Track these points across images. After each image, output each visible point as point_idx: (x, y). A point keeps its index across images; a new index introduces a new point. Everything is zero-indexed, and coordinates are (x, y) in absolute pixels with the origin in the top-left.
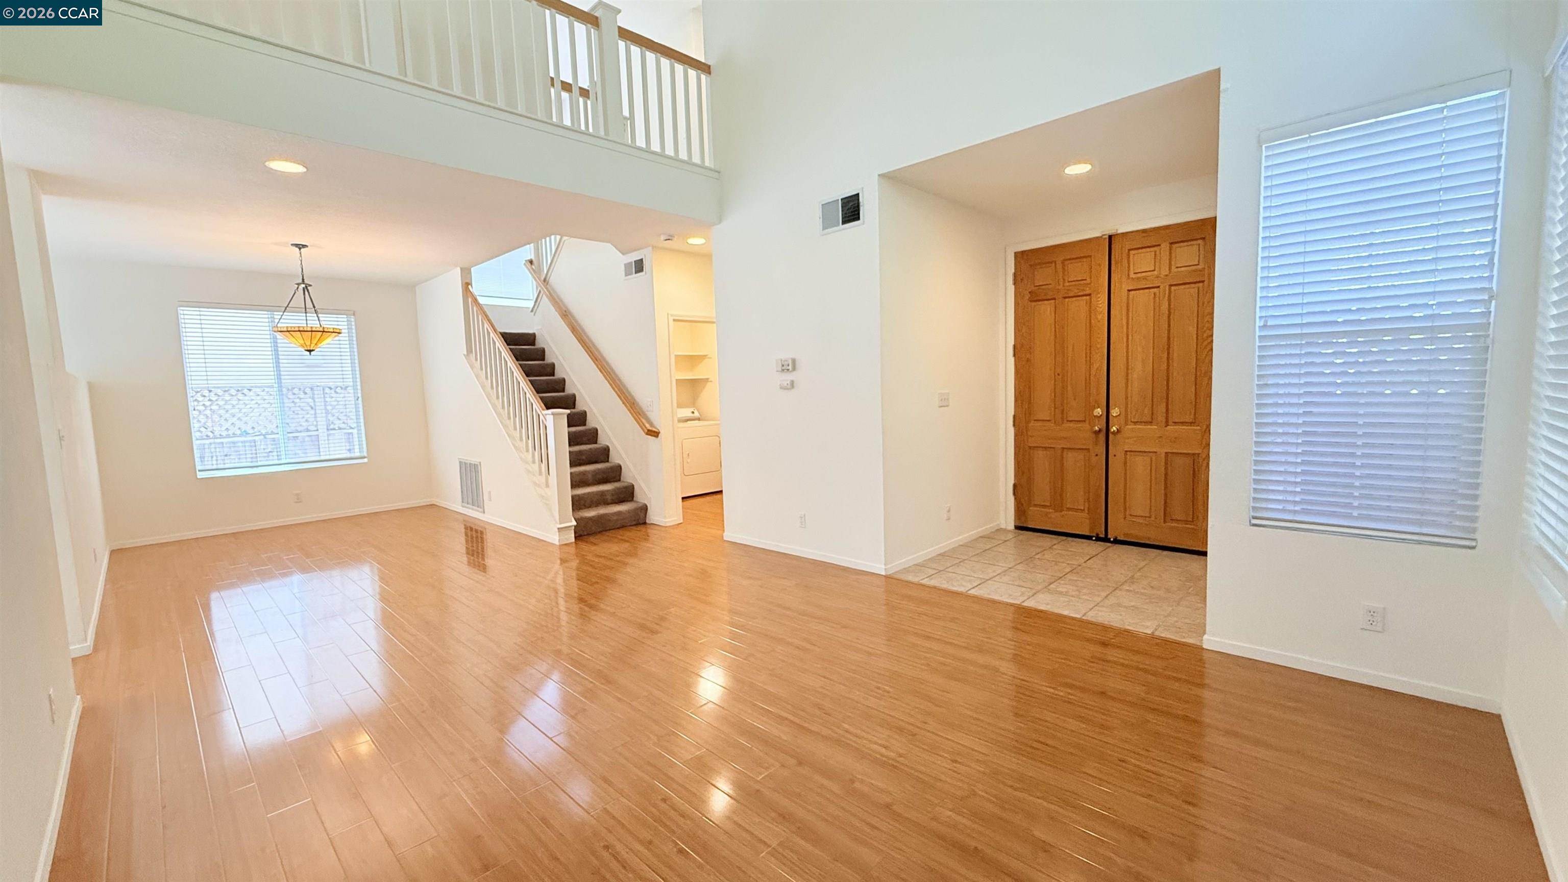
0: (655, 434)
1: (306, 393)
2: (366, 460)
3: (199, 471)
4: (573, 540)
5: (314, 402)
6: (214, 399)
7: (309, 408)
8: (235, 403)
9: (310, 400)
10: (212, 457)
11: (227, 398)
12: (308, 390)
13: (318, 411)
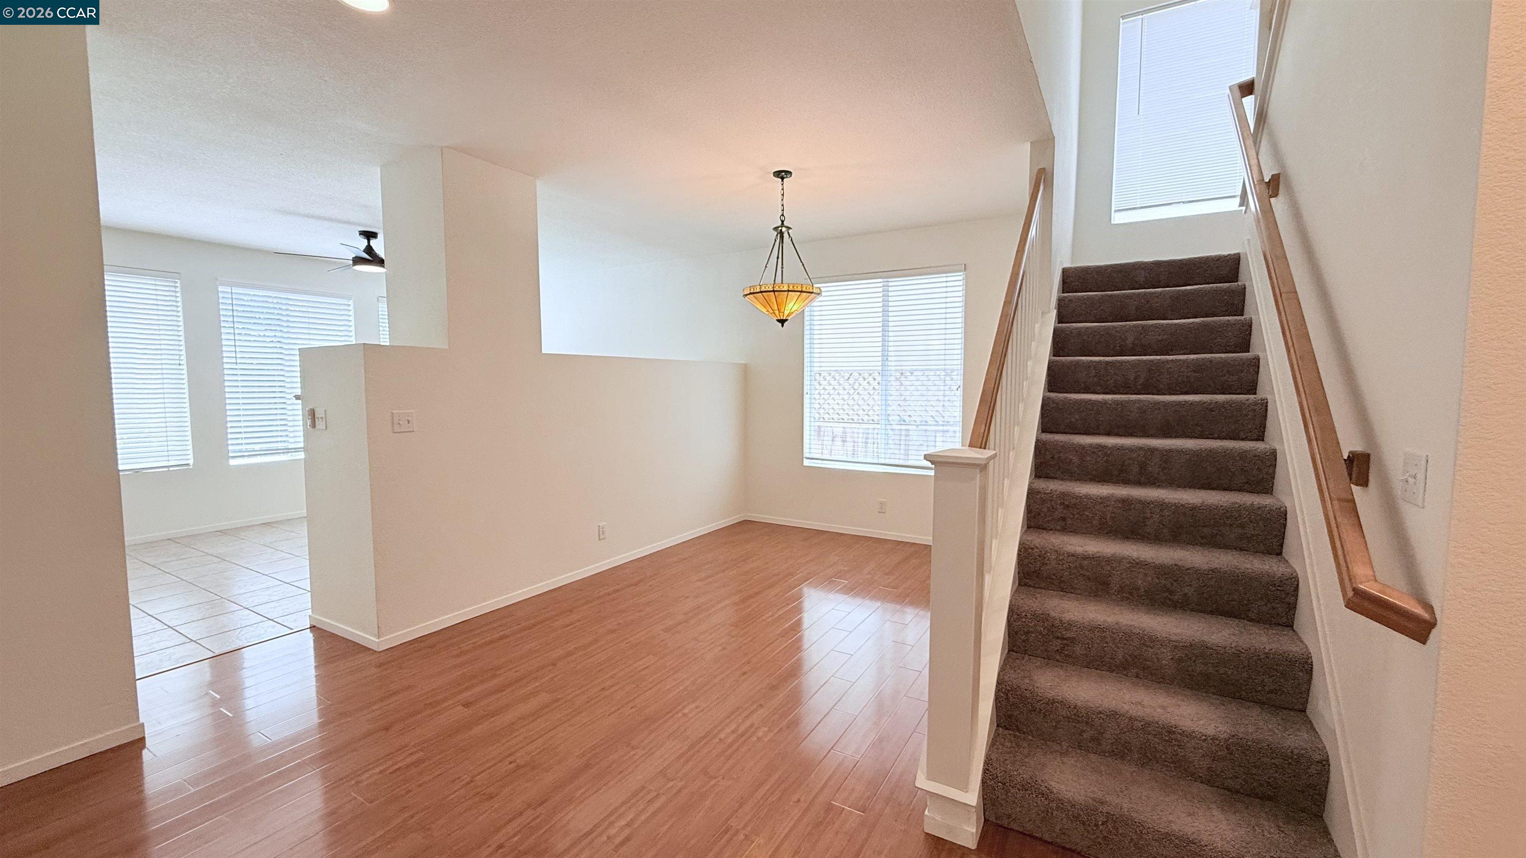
3: (808, 457)
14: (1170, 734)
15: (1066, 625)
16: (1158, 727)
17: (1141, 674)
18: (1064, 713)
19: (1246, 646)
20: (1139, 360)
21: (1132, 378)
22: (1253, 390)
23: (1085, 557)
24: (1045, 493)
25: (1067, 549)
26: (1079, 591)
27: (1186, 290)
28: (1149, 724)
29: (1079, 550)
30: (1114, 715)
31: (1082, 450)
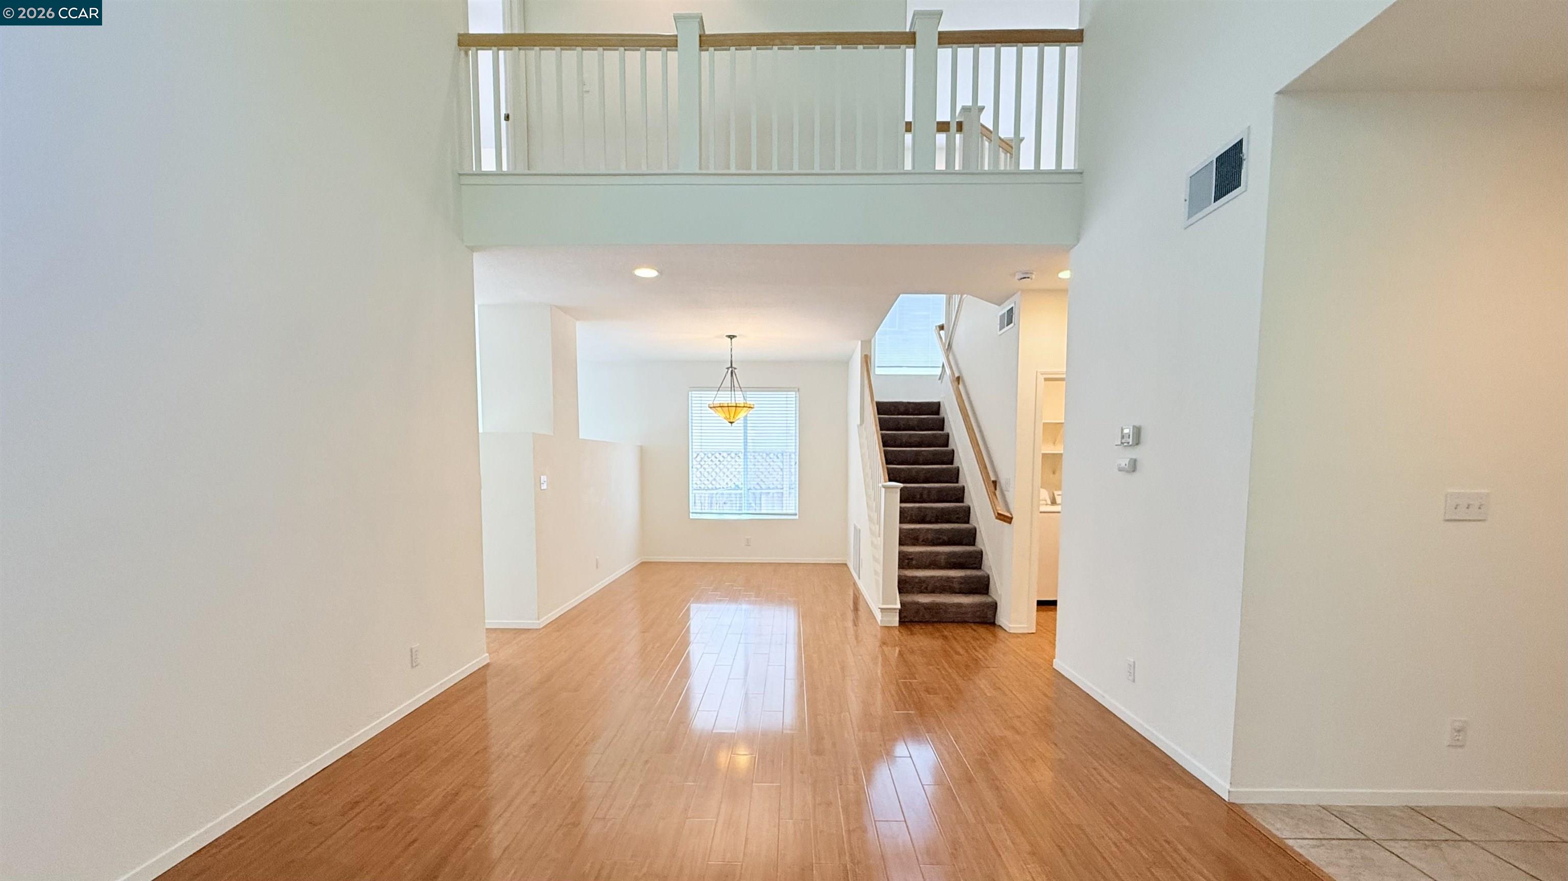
0: (1008, 520)
1: (778, 458)
2: (797, 517)
3: (692, 513)
4: (897, 624)
5: (783, 465)
6: (721, 460)
7: (779, 470)
8: (733, 463)
9: (780, 464)
10: (717, 503)
11: (729, 459)
12: (779, 455)
13: (785, 473)
14: (948, 579)
15: (910, 553)
16: (945, 578)
18: (916, 581)
19: (966, 551)
22: (952, 462)
27: (923, 418)
30: (932, 577)
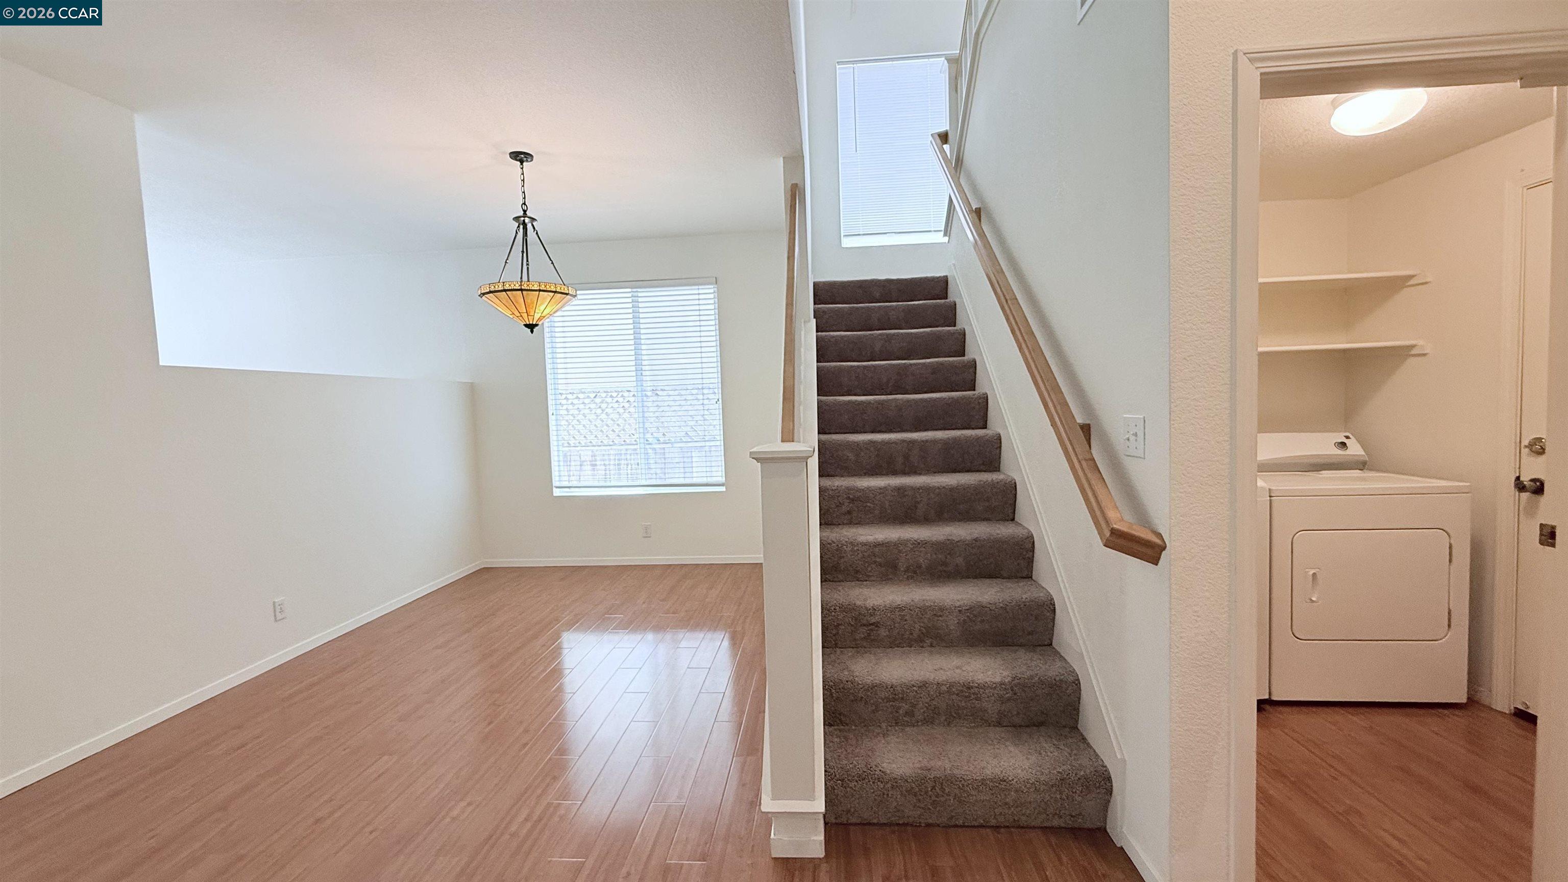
0: (1150, 550)
2: (723, 489)
3: (557, 487)
14: (968, 690)
15: (871, 611)
16: (959, 687)
17: (935, 643)
18: (883, 695)
19: (1008, 599)
20: (889, 364)
21: (885, 380)
22: (972, 386)
23: (877, 545)
24: (833, 490)
25: (860, 540)
26: (872, 578)
27: (914, 305)
28: (952, 685)
29: (870, 538)
30: (924, 685)
31: (857, 447)
